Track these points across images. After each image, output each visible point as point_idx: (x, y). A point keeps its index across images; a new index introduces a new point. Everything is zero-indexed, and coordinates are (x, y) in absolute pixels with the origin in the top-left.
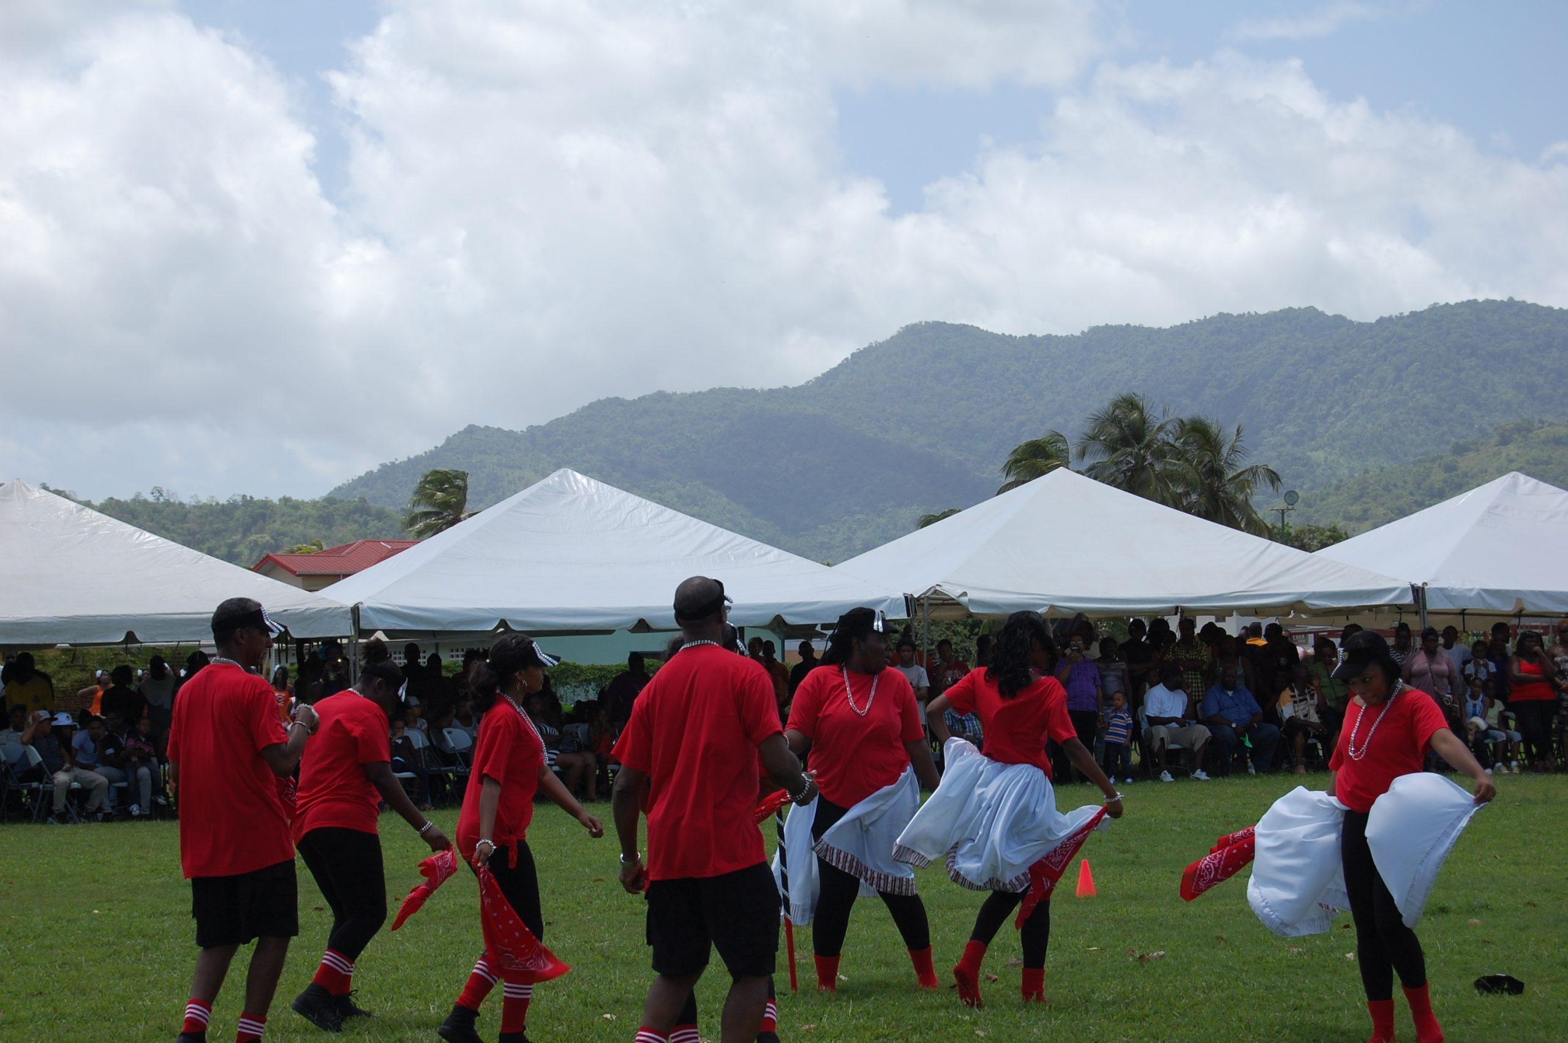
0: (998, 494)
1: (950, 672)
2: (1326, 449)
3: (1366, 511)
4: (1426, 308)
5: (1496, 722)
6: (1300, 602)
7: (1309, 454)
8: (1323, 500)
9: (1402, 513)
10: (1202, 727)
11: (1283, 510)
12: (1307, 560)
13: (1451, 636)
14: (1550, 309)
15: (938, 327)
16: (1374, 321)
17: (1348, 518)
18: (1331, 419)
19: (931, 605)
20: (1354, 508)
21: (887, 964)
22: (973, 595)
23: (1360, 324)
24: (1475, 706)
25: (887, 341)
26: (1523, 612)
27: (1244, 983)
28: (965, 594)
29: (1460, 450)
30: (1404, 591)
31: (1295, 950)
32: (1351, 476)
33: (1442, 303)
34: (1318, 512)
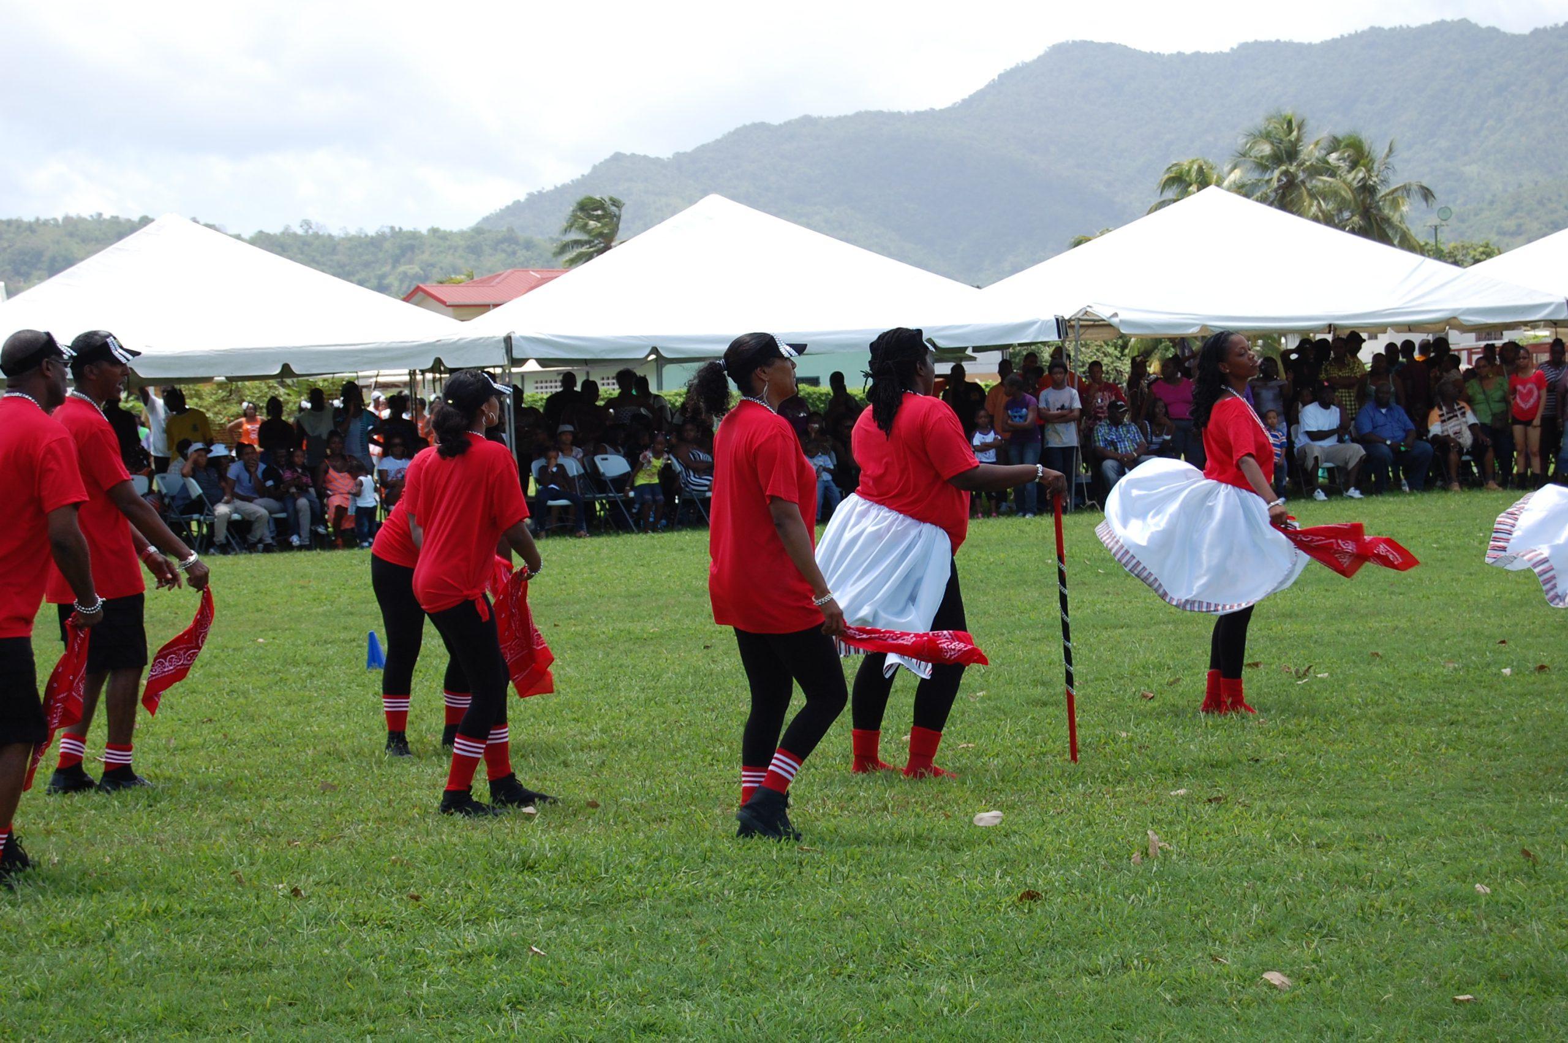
0: (1150, 212)
1: (1100, 394)
2: (1480, 163)
3: (1519, 226)
6: (1455, 318)
7: (1462, 168)
8: (1476, 215)
10: (1356, 446)
11: (1436, 227)
12: (1458, 277)
15: (1083, 47)
16: (1527, 32)
17: (1502, 233)
18: (1484, 133)
19: (1082, 326)
20: (1508, 223)
21: (1043, 684)
22: (1124, 315)
23: (1514, 36)
25: (1034, 61)
27: (1401, 699)
28: (1116, 315)
30: (1559, 306)
31: (1451, 665)
32: (1505, 190)
34: (1471, 227)
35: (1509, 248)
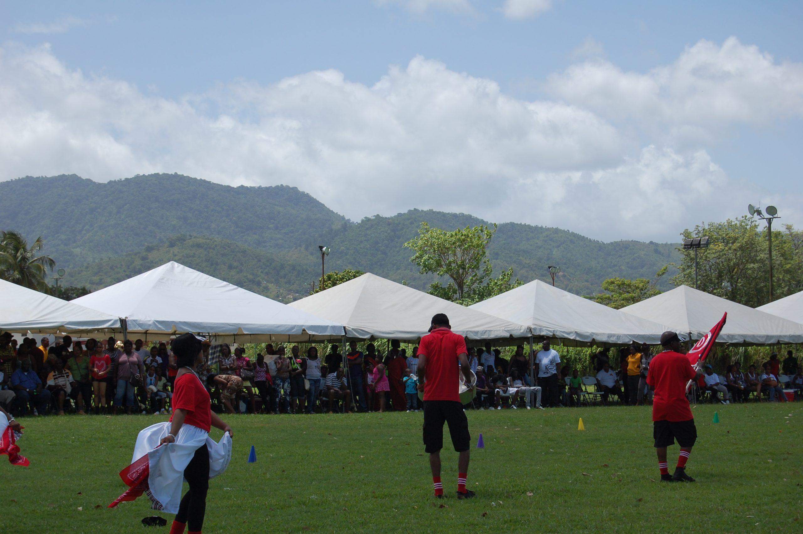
2: (81, 247)
3: (101, 280)
4: (133, 176)
5: (162, 388)
6: (63, 326)
7: (72, 250)
8: (79, 273)
9: (119, 280)
10: (11, 392)
11: (57, 279)
12: (66, 305)
13: (139, 344)
14: (195, 179)
16: (106, 182)
17: (92, 283)
18: (84, 232)
20: (95, 278)
23: (100, 184)
24: (151, 380)
26: (176, 332)
27: (25, 524)
29: (149, 249)
30: (116, 321)
31: (52, 506)
32: (94, 262)
33: (141, 174)
34: (76, 280)
35: (95, 290)
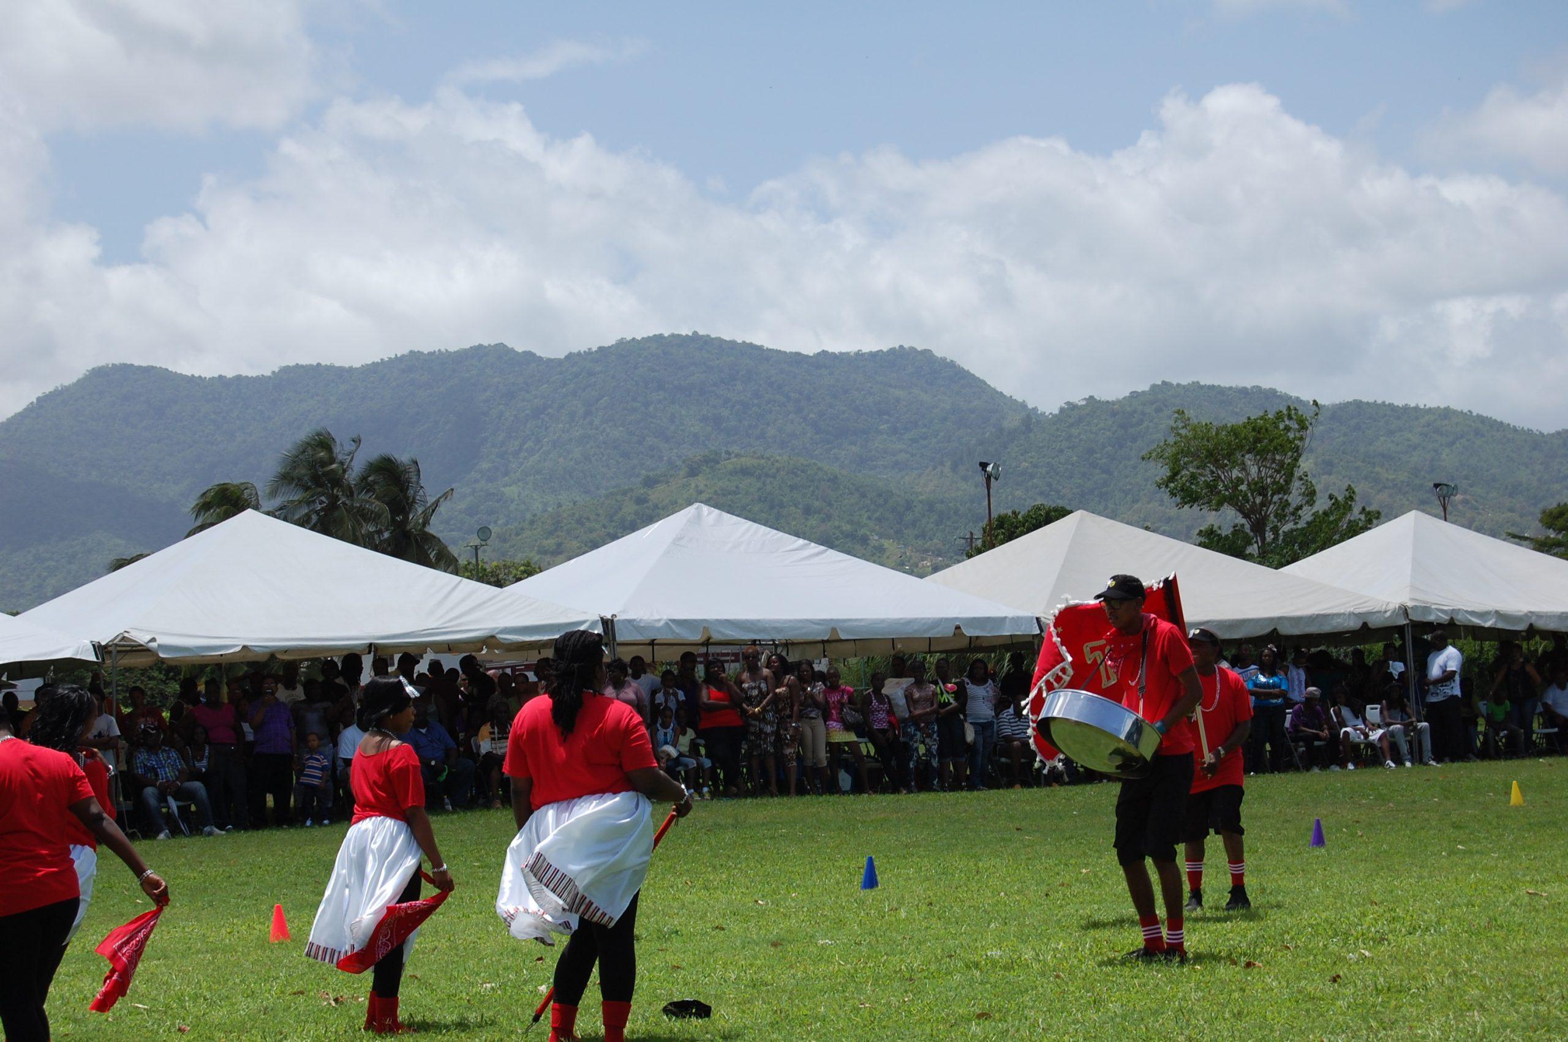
0: (188, 535)
1: (143, 720)
2: (520, 484)
3: (559, 545)
4: (614, 343)
5: (687, 749)
6: (493, 637)
7: (503, 489)
8: (517, 534)
9: (595, 545)
11: (476, 546)
12: (497, 595)
13: (638, 666)
14: (733, 342)
15: (125, 370)
16: (562, 357)
17: (543, 552)
18: (522, 455)
19: (119, 652)
20: (549, 541)
21: (75, 1021)
22: (162, 640)
23: (550, 360)
24: (665, 734)
25: (74, 385)
26: (711, 641)
28: (153, 640)
29: (650, 483)
30: (594, 624)
31: (488, 985)
32: (545, 511)
33: (629, 338)
34: (513, 546)
35: (549, 566)
